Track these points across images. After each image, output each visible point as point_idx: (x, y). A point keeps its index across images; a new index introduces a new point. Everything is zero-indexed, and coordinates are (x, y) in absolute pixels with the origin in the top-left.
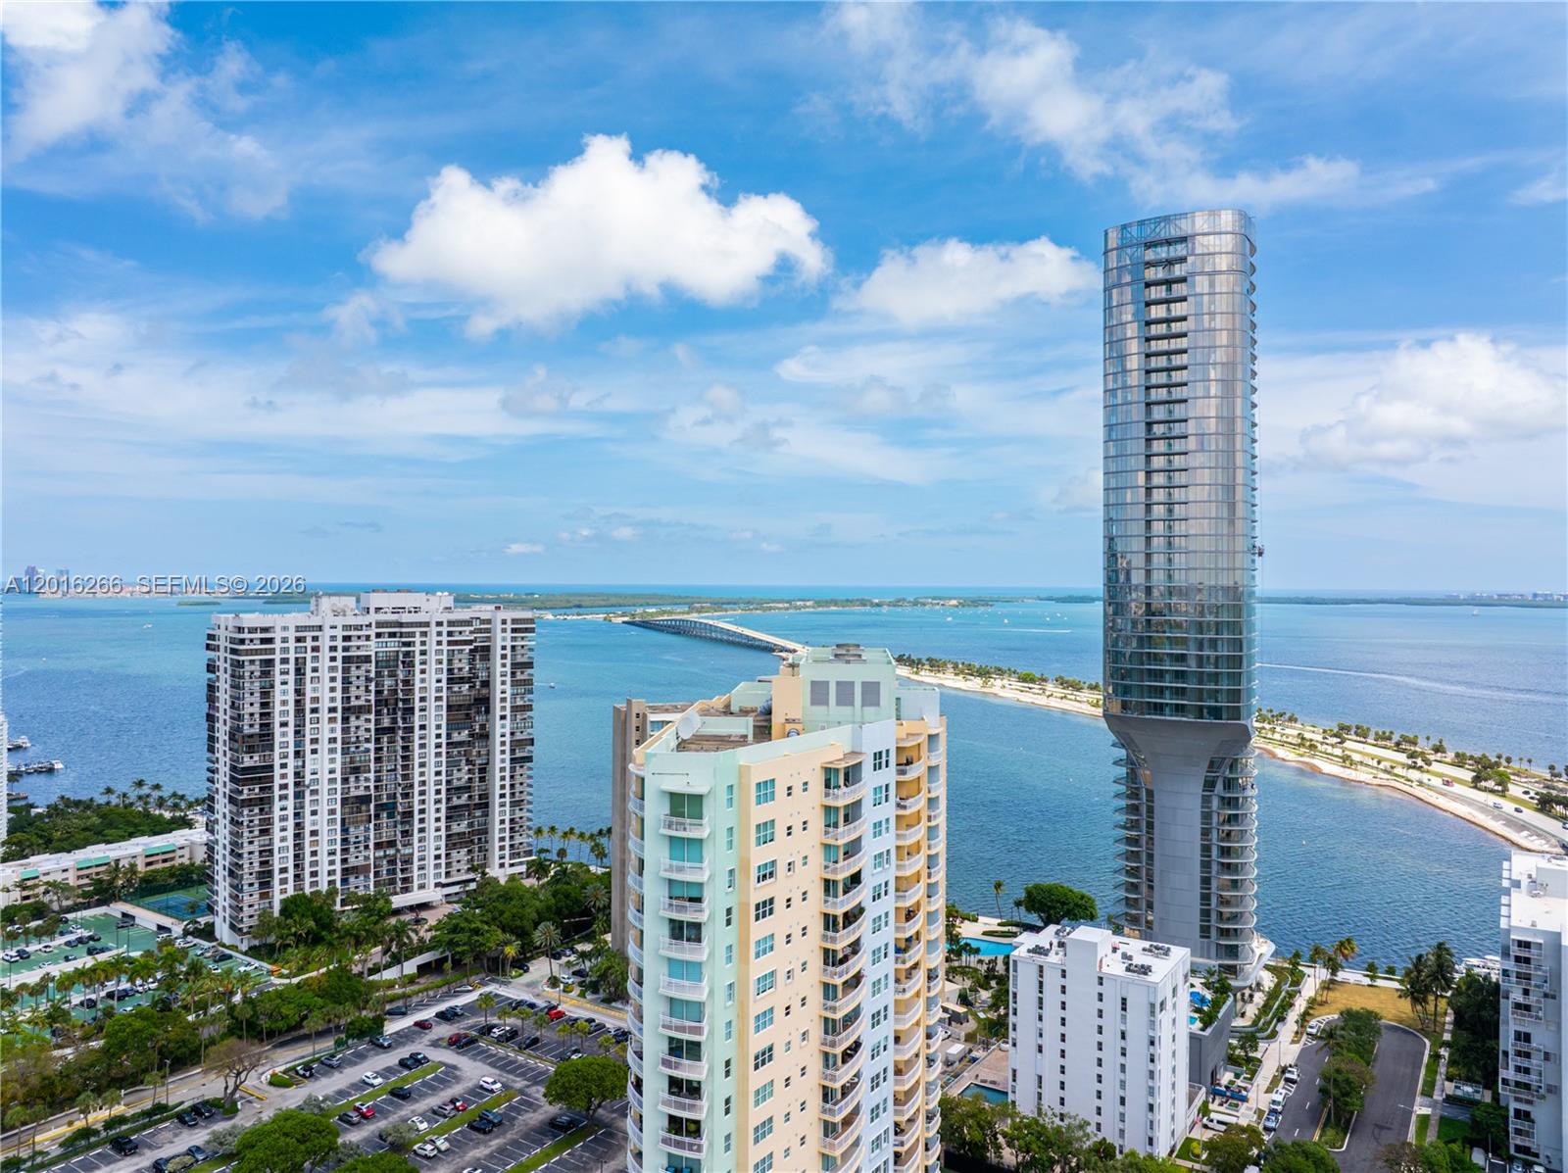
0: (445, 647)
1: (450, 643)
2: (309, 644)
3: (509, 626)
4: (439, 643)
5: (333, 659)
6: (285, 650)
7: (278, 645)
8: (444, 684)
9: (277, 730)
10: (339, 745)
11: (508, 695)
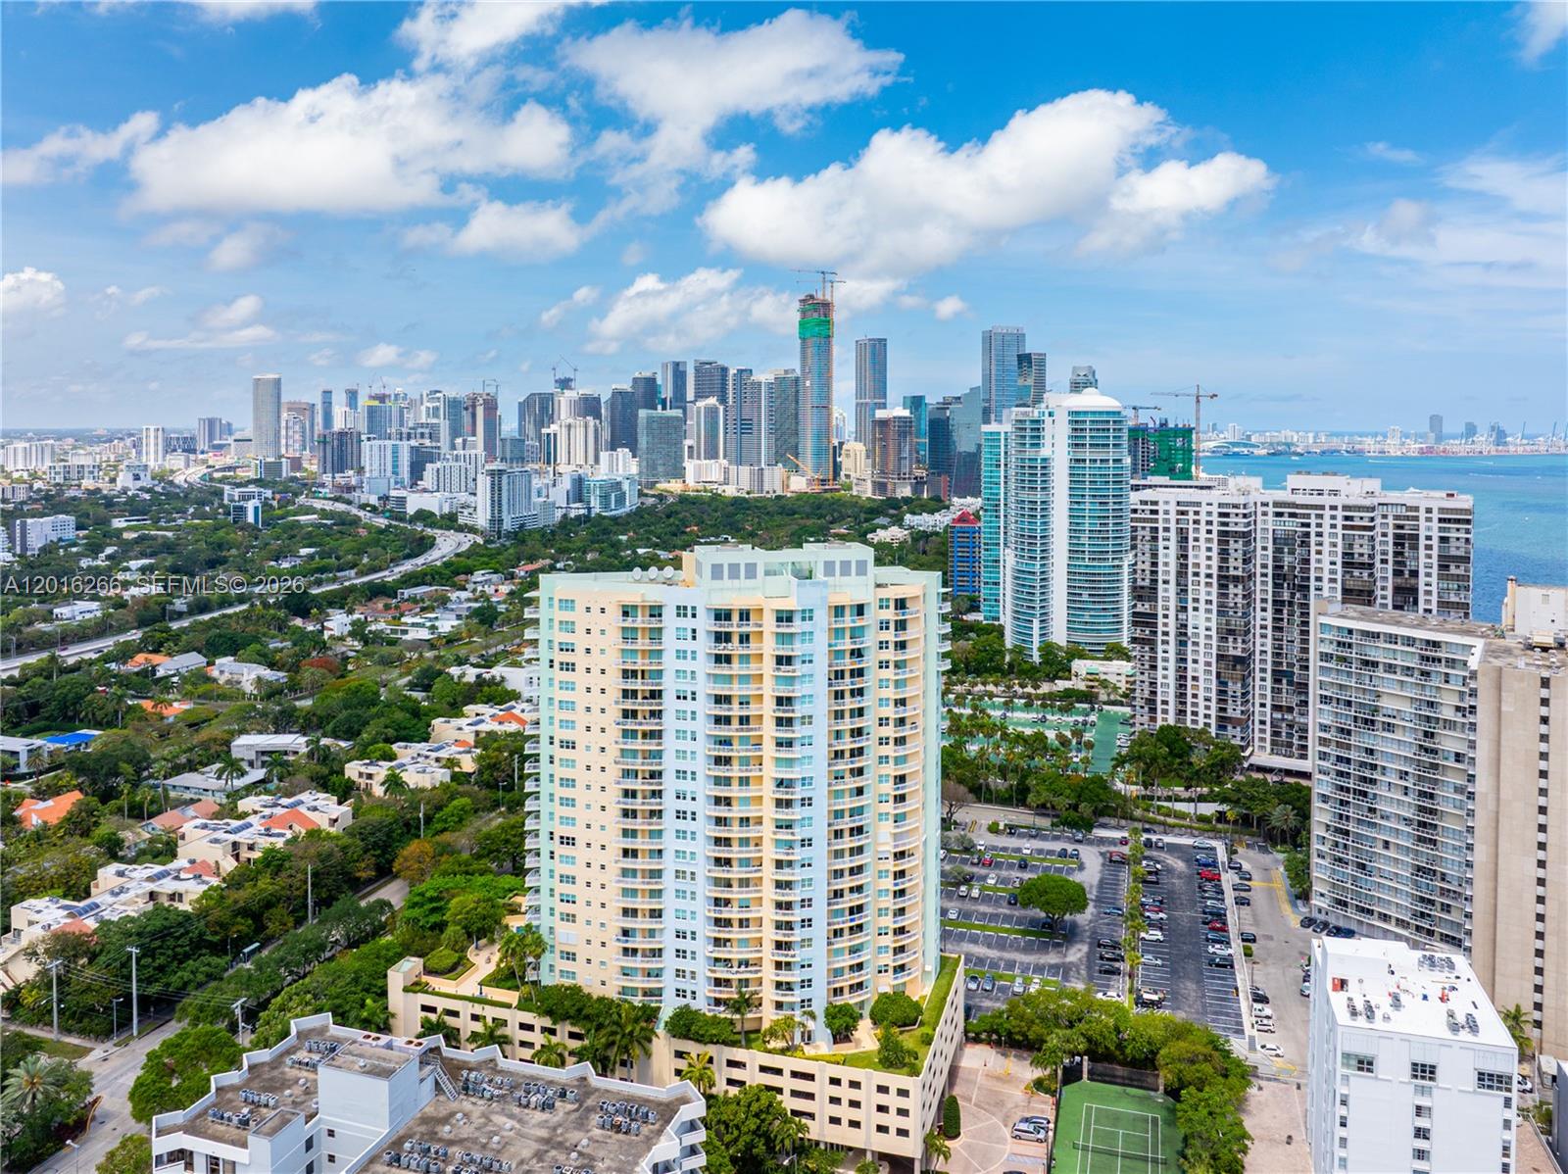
0: (1339, 531)
1: (1345, 527)
2: (1191, 517)
3: (1435, 516)
4: (1333, 526)
5: (1209, 532)
6: (1167, 521)
7: (1161, 516)
8: (1339, 567)
9: (1161, 586)
10: (1214, 607)
11: (1434, 589)
